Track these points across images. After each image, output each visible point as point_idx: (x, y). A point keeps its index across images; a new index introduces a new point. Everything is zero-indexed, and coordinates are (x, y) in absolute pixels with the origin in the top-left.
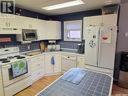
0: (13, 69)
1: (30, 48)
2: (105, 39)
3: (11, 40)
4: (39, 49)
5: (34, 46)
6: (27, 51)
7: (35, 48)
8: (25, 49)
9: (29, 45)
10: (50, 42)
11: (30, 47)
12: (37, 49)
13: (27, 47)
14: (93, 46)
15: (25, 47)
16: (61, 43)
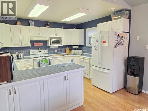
0: (40, 63)
1: (57, 52)
2: (104, 42)
3: (43, 44)
4: (64, 53)
5: (60, 50)
6: (55, 54)
7: (62, 52)
8: (53, 52)
9: (56, 49)
10: (73, 47)
11: (57, 50)
12: (63, 53)
13: (55, 51)
14: (96, 49)
15: (53, 51)
16: (84, 48)
